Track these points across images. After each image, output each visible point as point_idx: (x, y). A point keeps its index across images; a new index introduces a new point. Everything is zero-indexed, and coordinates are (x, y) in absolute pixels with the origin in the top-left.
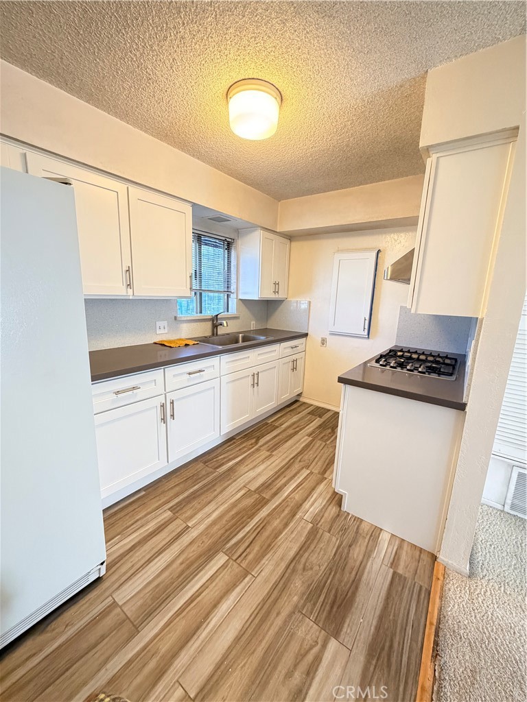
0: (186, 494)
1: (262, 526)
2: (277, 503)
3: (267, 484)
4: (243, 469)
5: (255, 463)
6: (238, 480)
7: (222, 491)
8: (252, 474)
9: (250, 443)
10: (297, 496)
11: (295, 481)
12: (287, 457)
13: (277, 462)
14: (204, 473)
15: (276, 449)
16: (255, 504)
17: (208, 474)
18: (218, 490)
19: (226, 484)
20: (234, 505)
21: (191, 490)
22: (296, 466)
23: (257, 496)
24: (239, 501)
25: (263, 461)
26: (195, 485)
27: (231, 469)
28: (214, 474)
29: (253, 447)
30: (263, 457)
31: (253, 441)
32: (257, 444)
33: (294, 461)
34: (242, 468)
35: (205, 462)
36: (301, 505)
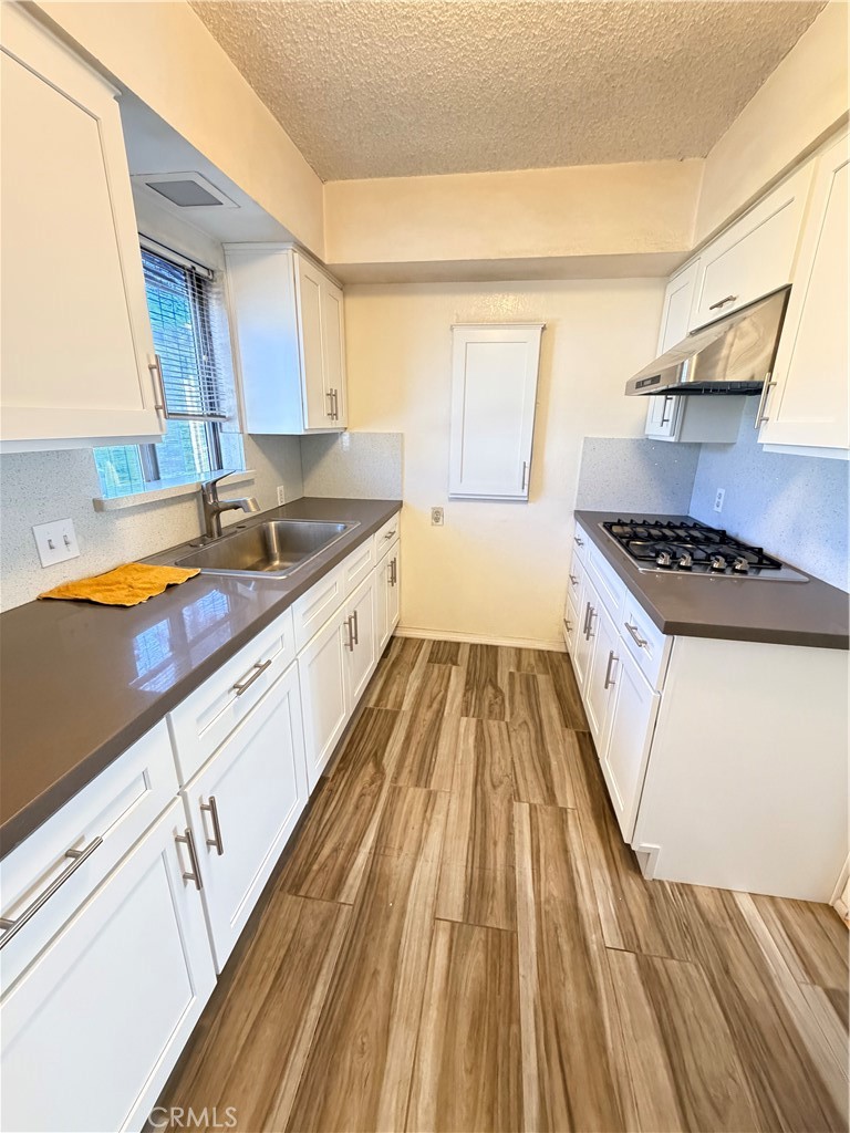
0: (305, 1042)
1: (551, 1030)
2: (533, 931)
3: (476, 885)
4: (398, 864)
5: (413, 834)
6: (410, 907)
7: (394, 968)
8: (426, 870)
9: (367, 778)
10: (554, 888)
11: (522, 846)
12: (463, 788)
13: (454, 806)
14: (311, 927)
15: (430, 774)
16: (494, 965)
17: (324, 924)
18: (384, 969)
19: (389, 939)
20: (451, 996)
21: (313, 1014)
22: (497, 803)
23: (478, 935)
24: (451, 975)
25: (426, 820)
26: (313, 988)
27: (373, 879)
28: (343, 918)
29: (381, 787)
30: (418, 808)
31: (370, 769)
32: (383, 774)
33: (484, 793)
34: (394, 861)
35: (296, 889)
36: (576, 908)
